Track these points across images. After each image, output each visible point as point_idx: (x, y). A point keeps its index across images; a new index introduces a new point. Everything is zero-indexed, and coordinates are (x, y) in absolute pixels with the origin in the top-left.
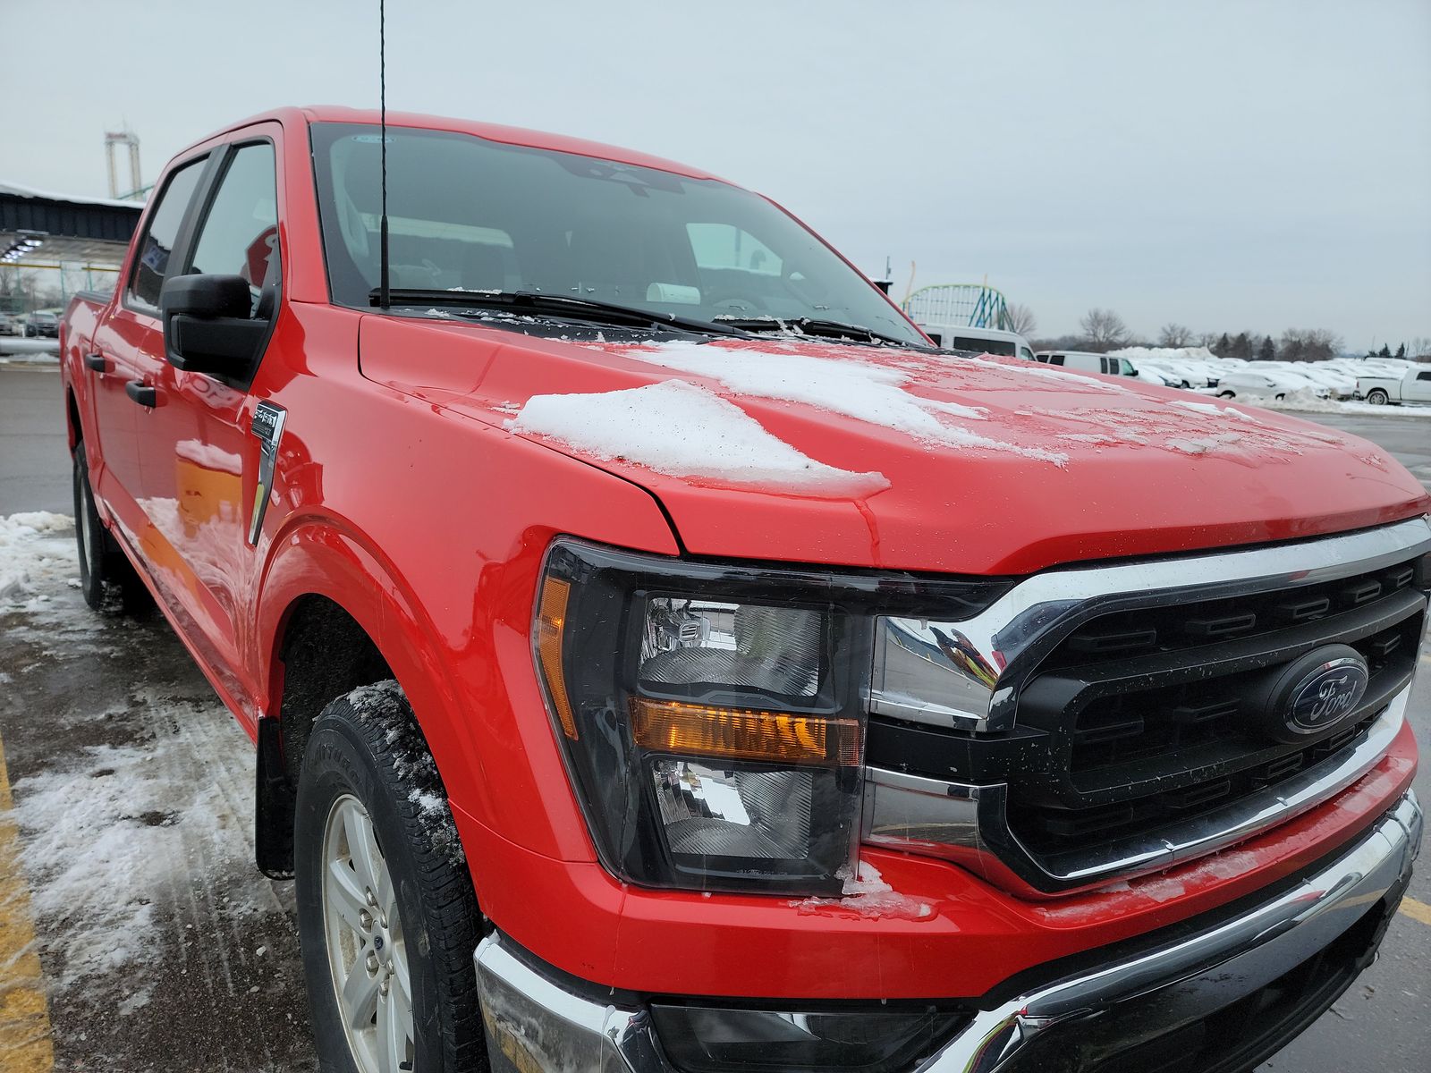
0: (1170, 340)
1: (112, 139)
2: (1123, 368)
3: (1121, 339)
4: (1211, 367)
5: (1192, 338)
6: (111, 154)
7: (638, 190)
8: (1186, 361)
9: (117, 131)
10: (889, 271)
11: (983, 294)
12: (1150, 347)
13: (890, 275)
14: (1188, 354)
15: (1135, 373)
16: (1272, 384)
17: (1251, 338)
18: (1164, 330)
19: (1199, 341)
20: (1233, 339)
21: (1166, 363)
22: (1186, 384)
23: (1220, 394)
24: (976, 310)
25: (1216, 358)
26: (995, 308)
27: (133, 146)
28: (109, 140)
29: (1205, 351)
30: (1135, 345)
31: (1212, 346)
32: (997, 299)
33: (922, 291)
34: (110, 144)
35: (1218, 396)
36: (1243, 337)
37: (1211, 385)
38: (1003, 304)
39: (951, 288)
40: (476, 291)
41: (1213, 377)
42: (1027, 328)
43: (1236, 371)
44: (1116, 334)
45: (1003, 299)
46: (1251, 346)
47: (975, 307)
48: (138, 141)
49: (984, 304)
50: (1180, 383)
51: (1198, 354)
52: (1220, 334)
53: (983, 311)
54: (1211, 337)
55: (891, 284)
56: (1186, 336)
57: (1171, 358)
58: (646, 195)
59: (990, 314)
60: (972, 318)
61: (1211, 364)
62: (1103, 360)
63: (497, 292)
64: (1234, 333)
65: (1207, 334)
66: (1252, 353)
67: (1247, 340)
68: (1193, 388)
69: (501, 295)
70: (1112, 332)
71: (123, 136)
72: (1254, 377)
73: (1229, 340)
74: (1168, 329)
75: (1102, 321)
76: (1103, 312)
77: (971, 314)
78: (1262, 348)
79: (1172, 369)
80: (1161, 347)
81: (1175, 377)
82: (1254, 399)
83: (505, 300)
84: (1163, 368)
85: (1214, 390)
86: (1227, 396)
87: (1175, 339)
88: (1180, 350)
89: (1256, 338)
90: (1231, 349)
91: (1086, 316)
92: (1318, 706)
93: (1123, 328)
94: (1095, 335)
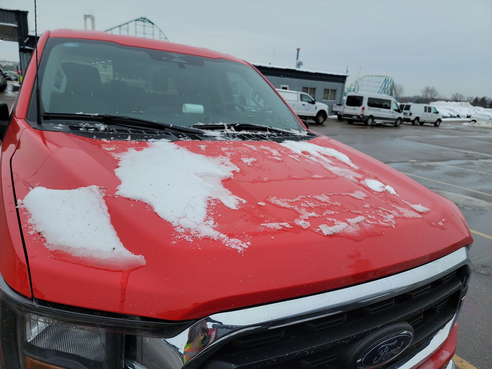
0: (455, 99)
1: (86, 17)
2: (433, 110)
3: (436, 97)
4: (469, 110)
5: (464, 98)
6: (85, 22)
7: (181, 66)
8: (460, 108)
9: (88, 14)
10: (347, 71)
11: (386, 79)
12: (447, 101)
13: (348, 73)
14: (462, 104)
15: (437, 113)
16: (491, 118)
17: (487, 99)
18: (453, 95)
19: (466, 99)
20: (479, 99)
21: (452, 108)
22: (458, 116)
23: (471, 121)
24: (383, 85)
25: (472, 106)
26: (390, 85)
27: (93, 19)
28: (85, 17)
29: (468, 103)
30: (442, 100)
31: (472, 101)
32: (391, 81)
33: (363, 77)
34: (85, 19)
35: (470, 122)
36: (483, 99)
37: (468, 117)
38: (393, 83)
39: (374, 77)
40: (88, 114)
41: (469, 114)
42: (400, 92)
43: (479, 112)
44: (435, 96)
45: (393, 81)
46: (486, 102)
47: (382, 84)
48: (94, 17)
49: (386, 83)
50: (456, 116)
51: (465, 104)
52: (475, 97)
53: (385, 85)
54: (471, 98)
55: (348, 76)
56: (462, 97)
57: (455, 106)
58: (185, 68)
59: (388, 87)
60: (381, 88)
61: (470, 109)
62: (426, 107)
63: (96, 114)
64: (480, 97)
65: (470, 97)
66: (487, 105)
67: (485, 100)
68: (461, 118)
69: (98, 116)
70: (433, 95)
71: (89, 16)
72: (484, 115)
73: (478, 99)
74: (455, 95)
75: (429, 91)
76: (431, 87)
77: (380, 86)
78: (491, 103)
79: (453, 110)
80: (451, 101)
81: (454, 113)
82: (484, 124)
83: (99, 118)
84: (450, 110)
85: (469, 119)
86: (473, 122)
87: (457, 98)
88: (459, 103)
89: (489, 99)
90: (479, 103)
91: (423, 89)
92: (377, 359)
93: (437, 94)
94: (426, 96)
